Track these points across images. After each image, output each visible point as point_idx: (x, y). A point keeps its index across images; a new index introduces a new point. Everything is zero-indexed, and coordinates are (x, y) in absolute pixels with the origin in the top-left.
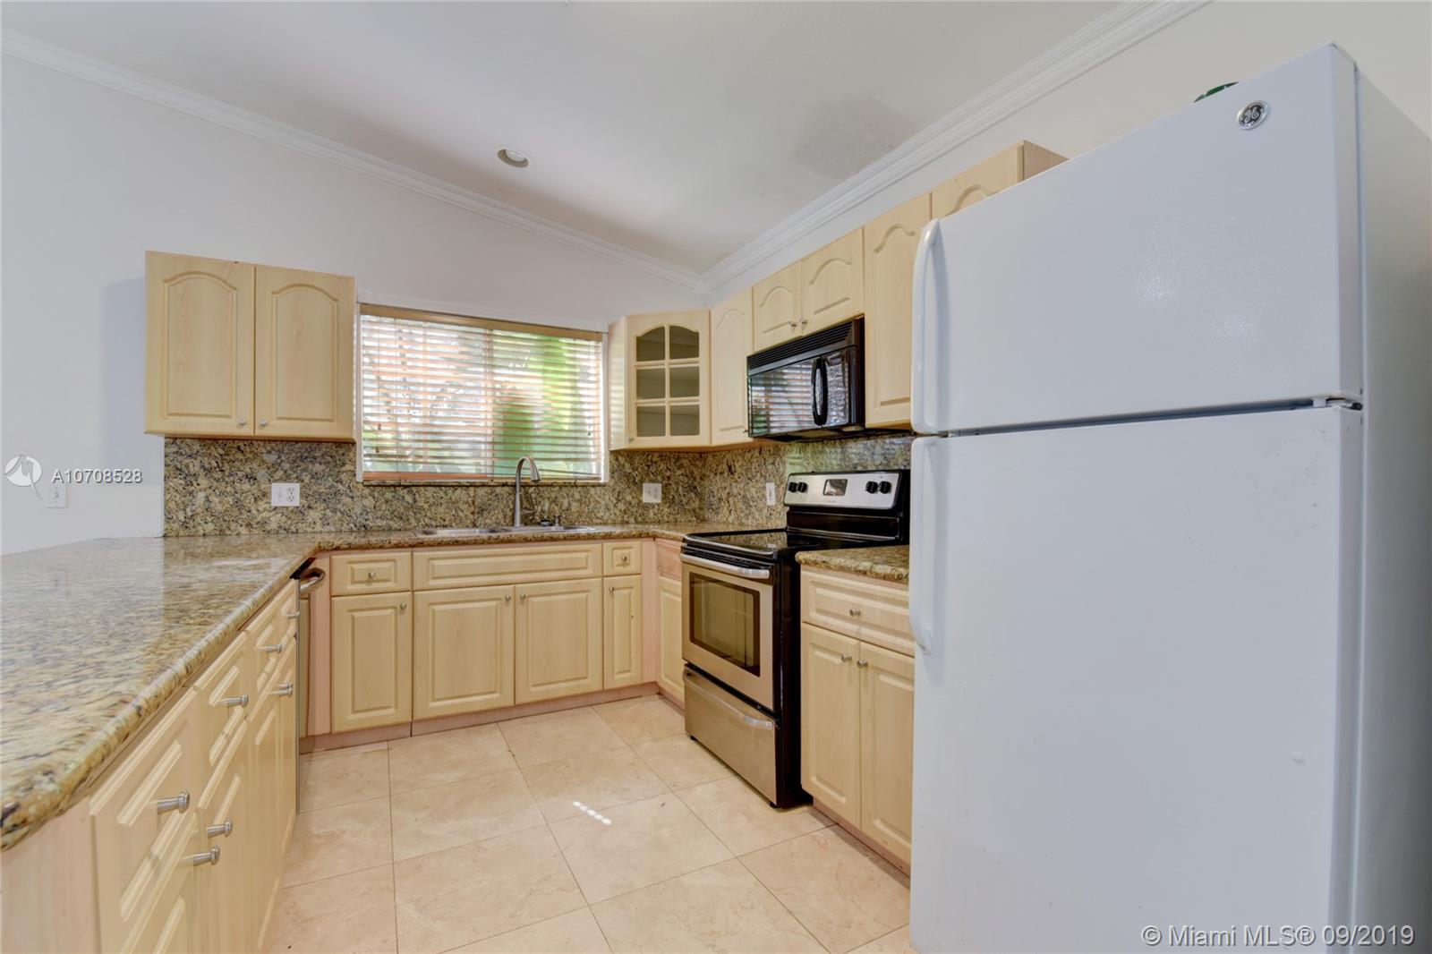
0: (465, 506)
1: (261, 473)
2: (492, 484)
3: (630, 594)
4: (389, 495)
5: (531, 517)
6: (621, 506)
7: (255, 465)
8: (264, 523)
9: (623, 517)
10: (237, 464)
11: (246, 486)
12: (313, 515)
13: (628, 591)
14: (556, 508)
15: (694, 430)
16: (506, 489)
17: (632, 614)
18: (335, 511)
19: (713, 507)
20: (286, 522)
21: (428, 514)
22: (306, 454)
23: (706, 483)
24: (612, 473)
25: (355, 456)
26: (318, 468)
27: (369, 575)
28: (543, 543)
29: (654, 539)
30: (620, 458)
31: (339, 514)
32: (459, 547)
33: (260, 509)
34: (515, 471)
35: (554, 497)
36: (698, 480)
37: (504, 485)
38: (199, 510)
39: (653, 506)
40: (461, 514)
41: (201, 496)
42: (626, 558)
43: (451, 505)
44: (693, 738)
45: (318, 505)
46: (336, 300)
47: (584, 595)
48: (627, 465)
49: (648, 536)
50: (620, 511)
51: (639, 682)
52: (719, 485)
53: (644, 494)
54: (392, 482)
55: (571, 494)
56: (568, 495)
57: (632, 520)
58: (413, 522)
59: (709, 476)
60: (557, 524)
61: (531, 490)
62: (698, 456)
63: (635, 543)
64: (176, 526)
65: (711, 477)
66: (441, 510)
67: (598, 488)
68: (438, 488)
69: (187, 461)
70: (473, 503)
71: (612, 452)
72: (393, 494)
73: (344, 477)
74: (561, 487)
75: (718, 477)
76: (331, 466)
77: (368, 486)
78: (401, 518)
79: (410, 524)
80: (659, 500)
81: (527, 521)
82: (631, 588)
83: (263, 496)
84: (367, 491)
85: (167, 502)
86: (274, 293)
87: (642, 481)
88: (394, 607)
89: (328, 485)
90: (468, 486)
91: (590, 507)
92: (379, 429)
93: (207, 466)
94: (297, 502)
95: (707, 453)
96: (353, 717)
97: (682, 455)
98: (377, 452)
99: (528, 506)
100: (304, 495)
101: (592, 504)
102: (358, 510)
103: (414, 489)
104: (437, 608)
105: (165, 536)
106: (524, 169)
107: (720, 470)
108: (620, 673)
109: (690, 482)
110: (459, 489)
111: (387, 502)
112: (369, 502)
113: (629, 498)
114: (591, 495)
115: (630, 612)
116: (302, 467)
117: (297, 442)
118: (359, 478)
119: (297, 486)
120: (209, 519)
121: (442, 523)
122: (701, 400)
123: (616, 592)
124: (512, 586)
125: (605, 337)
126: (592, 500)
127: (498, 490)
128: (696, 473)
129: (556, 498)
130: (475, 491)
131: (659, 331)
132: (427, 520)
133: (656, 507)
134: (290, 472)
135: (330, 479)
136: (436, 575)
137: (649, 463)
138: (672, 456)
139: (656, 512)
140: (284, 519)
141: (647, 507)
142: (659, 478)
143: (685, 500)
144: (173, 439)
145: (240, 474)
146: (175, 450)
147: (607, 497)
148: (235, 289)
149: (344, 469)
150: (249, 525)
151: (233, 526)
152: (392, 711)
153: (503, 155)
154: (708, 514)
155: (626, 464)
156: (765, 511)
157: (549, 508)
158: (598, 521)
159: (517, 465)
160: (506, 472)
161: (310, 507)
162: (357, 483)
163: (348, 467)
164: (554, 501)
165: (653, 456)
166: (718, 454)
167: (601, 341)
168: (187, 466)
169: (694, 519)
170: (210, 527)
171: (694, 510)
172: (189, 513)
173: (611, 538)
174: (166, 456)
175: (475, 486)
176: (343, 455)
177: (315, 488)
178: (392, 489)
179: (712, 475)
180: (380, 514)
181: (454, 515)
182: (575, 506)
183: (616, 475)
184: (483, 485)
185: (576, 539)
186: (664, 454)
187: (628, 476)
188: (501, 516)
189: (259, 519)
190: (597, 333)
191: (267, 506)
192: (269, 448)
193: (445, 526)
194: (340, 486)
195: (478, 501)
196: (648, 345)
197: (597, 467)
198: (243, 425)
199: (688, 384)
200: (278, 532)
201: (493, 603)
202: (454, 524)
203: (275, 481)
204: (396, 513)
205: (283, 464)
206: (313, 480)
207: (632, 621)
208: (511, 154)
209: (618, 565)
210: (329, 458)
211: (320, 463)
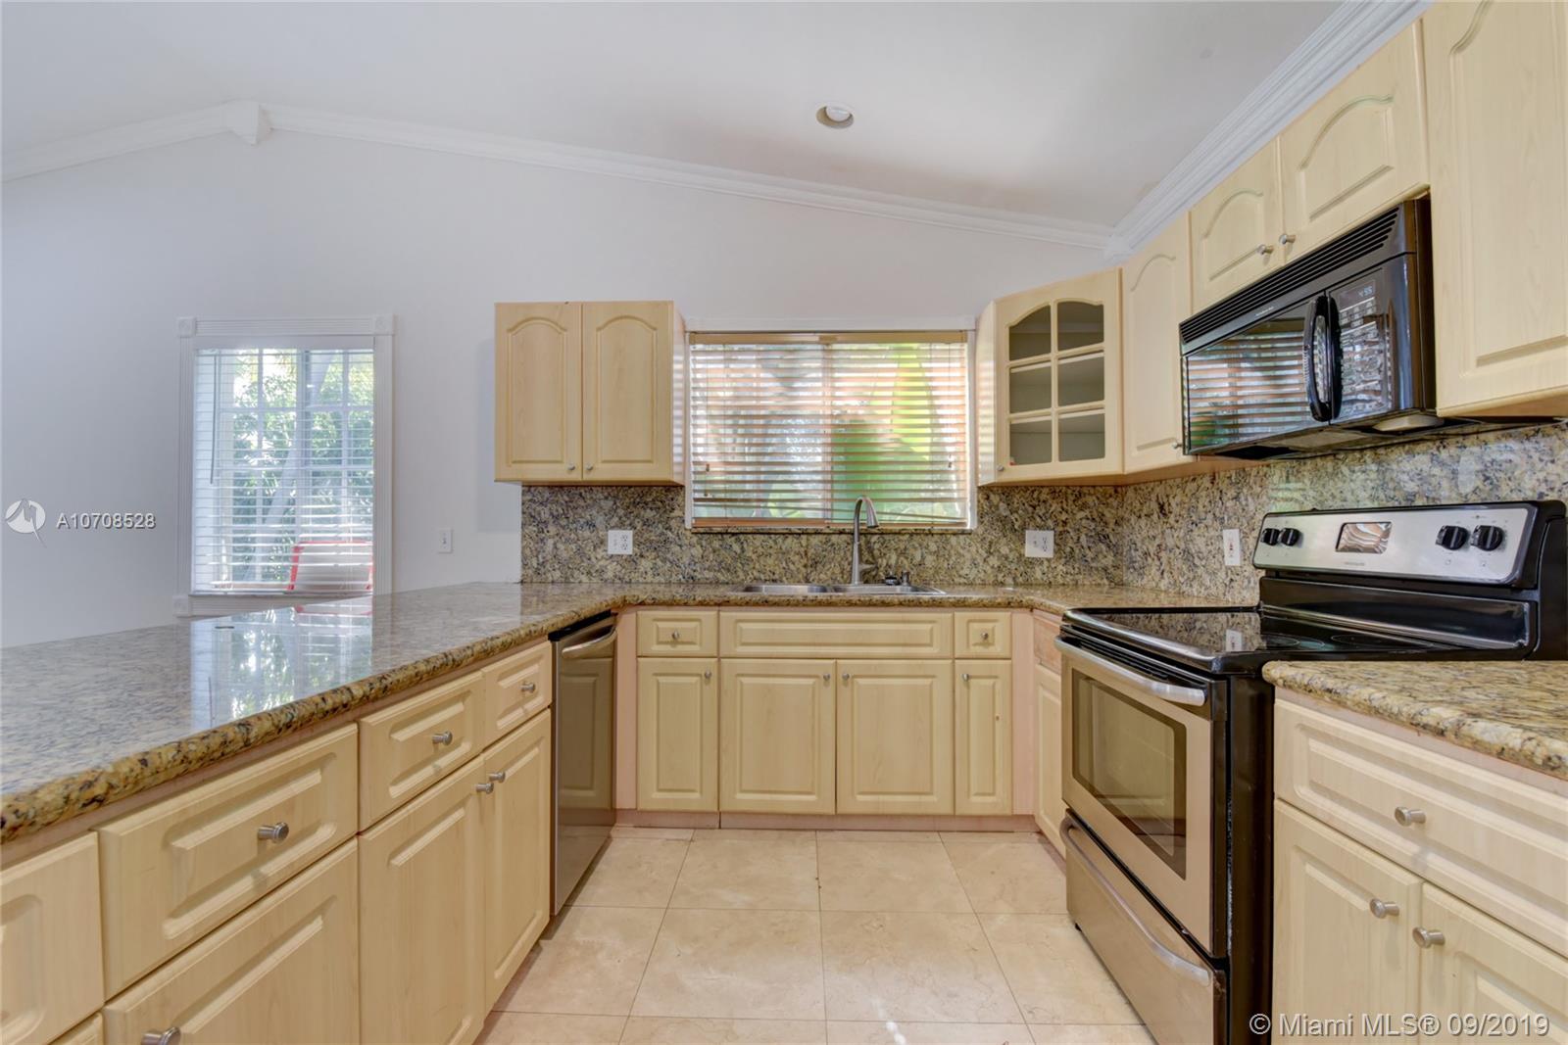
0: (797, 557)
1: (600, 520)
2: (827, 531)
3: (994, 685)
4: (716, 544)
5: (874, 573)
6: (994, 561)
7: (594, 512)
8: (601, 571)
9: (996, 576)
10: (579, 510)
11: (587, 533)
12: (645, 564)
13: (991, 681)
14: (905, 562)
15: (1099, 453)
16: (844, 537)
17: (997, 715)
18: (664, 560)
19: (1136, 565)
20: (620, 572)
21: (757, 566)
22: (638, 500)
23: (1125, 529)
24: (981, 516)
25: (684, 500)
26: (649, 514)
27: (673, 636)
28: (871, 609)
29: (1031, 610)
30: (992, 496)
31: (668, 564)
32: (768, 609)
33: (599, 557)
34: (852, 515)
35: (902, 547)
36: (1112, 525)
37: (841, 532)
38: (549, 557)
39: (1040, 561)
40: (792, 566)
41: (550, 542)
42: (986, 636)
43: (780, 556)
44: (1077, 927)
45: (648, 554)
46: (655, 329)
47: (927, 681)
48: (1003, 506)
49: (1020, 605)
50: (993, 567)
51: (1008, 812)
52: (1144, 533)
53: (1027, 545)
54: (719, 530)
55: (925, 543)
56: (920, 545)
57: (1009, 580)
58: (741, 573)
59: (1129, 520)
60: (905, 584)
61: (874, 538)
62: (1112, 491)
63: (1002, 615)
64: (530, 572)
65: (1132, 521)
66: (770, 561)
67: (961, 537)
68: (767, 536)
69: (538, 509)
70: (806, 554)
71: (981, 489)
72: (721, 543)
73: (673, 523)
74: (911, 534)
75: (1143, 522)
76: (661, 511)
77: (696, 533)
78: (729, 570)
79: (738, 577)
80: (1050, 554)
81: (867, 578)
82: (996, 677)
83: (601, 543)
84: (695, 539)
85: (523, 548)
86: (599, 329)
87: (1024, 528)
88: (700, 675)
89: (658, 532)
90: (799, 534)
91: (951, 562)
92: (708, 470)
93: (555, 513)
94: (629, 551)
95: (1126, 486)
96: (657, 795)
97: (1085, 490)
98: (706, 495)
99: (871, 559)
100: (637, 543)
101: (954, 558)
102: (686, 560)
103: (742, 537)
104: (746, 680)
105: (522, 582)
106: (850, 129)
107: (1145, 512)
108: (977, 794)
109: (1099, 529)
110: (790, 537)
111: (714, 552)
112: (697, 551)
113: (1004, 550)
114: (952, 546)
115: (994, 712)
116: (635, 513)
117: (630, 487)
118: (688, 525)
119: (630, 533)
120: (557, 566)
121: (772, 577)
122: (1109, 406)
123: (973, 681)
124: (833, 661)
125: (970, 335)
126: (953, 552)
127: (834, 538)
128: (1108, 515)
129: (905, 549)
130: (808, 540)
131: (1042, 314)
132: (755, 573)
133: (1046, 563)
134: (624, 519)
135: (660, 526)
136: (744, 640)
137: (1035, 503)
138: (1070, 491)
139: (1046, 570)
140: (619, 567)
141: (1031, 563)
142: (1050, 523)
143: (1090, 555)
144: (529, 487)
145: (582, 521)
146: (529, 497)
147: (973, 549)
148: (565, 330)
149: (673, 515)
150: (589, 573)
151: (576, 573)
152: (696, 795)
153: (824, 117)
154: (1129, 576)
155: (1001, 504)
156: (1222, 575)
157: (897, 562)
158: (962, 580)
159: (854, 509)
160: (843, 517)
161: (642, 556)
162: (686, 529)
163: (677, 513)
164: (903, 553)
165: (1041, 492)
166: (1143, 487)
167: (966, 341)
168: (539, 514)
169: (1105, 581)
170: (557, 574)
171: (1105, 569)
172: (541, 560)
173: (965, 606)
174: (523, 504)
175: (808, 534)
176: (672, 499)
177: (646, 535)
178: (720, 536)
179: (1133, 519)
180: (707, 564)
181: (784, 568)
182: (930, 560)
183: (986, 519)
184: (817, 533)
185: (915, 606)
186: (1058, 489)
187: (1003, 520)
188: (837, 571)
189: (598, 567)
190: (961, 331)
191: (604, 553)
192: (606, 494)
193: (774, 581)
194: (669, 534)
195: (811, 552)
196: (1026, 336)
197: (960, 509)
198: (573, 469)
199: (1087, 384)
200: (613, 582)
201: (811, 681)
202: (784, 579)
203: (612, 528)
204: (723, 565)
205: (618, 511)
206: (645, 527)
207: (998, 724)
208: (831, 113)
209: (975, 645)
210: (659, 504)
211: (651, 509)
